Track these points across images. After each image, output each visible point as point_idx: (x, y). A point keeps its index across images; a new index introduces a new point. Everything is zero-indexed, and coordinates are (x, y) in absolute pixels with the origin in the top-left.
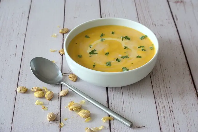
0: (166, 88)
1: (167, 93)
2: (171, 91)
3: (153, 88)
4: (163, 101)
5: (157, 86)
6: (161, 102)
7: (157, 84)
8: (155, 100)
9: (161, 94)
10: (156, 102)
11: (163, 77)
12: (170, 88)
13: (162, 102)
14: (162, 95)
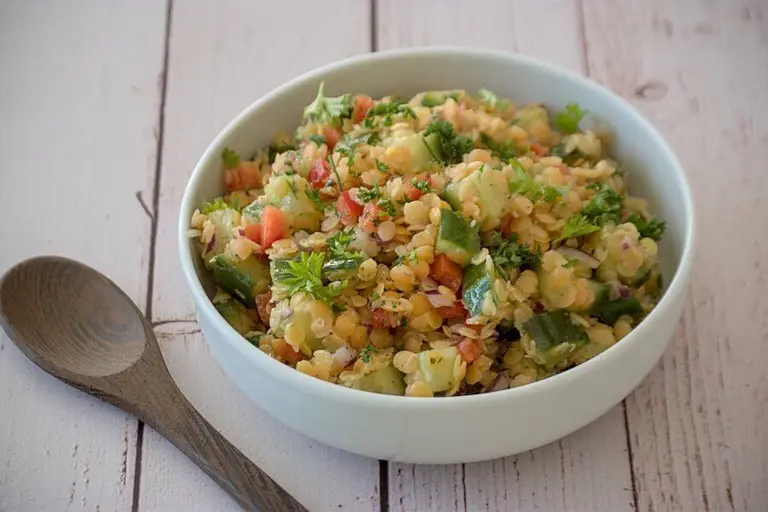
0: (697, 417)
1: (702, 443)
2: (722, 432)
3: (625, 412)
4: (676, 489)
5: (648, 404)
6: (667, 497)
7: (649, 391)
8: (634, 486)
9: (670, 452)
10: (636, 499)
11: (686, 352)
12: (718, 412)
13: (672, 498)
14: (674, 455)
